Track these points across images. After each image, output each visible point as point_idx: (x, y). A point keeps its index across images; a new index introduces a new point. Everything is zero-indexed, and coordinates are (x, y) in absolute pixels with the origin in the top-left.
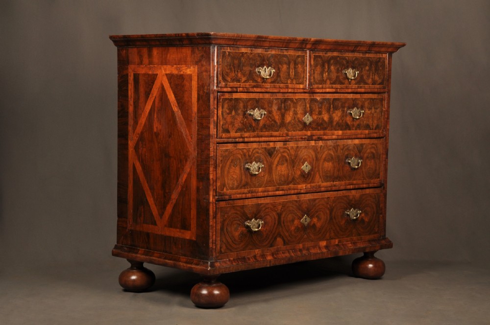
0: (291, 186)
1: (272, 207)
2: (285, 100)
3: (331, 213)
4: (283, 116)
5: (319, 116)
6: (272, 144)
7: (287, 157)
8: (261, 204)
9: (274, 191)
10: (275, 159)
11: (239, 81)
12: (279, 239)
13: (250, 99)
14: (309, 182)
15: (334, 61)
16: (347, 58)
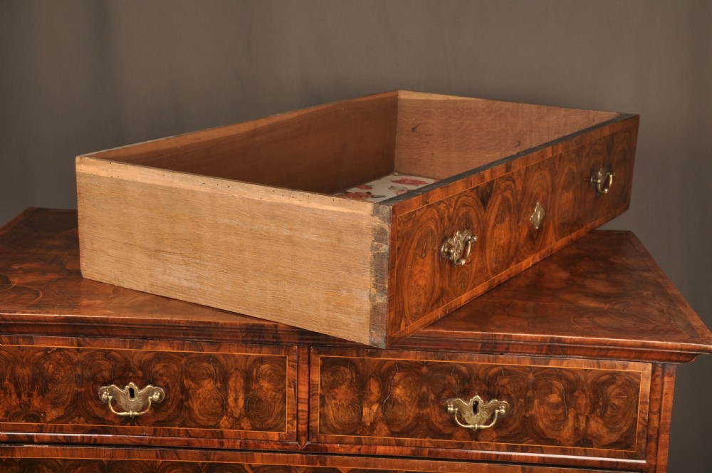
15: (405, 376)
16: (463, 369)
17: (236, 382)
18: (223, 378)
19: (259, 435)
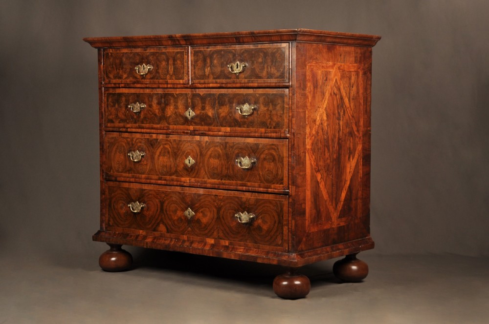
0: (174, 177)
1: (155, 194)
2: (165, 96)
3: (218, 212)
4: (163, 110)
5: (203, 112)
6: (154, 136)
7: (170, 149)
8: (145, 190)
9: (156, 180)
10: (157, 150)
11: (120, 78)
12: (161, 225)
13: (132, 94)
14: (193, 176)
15: (217, 55)
16: (233, 51)
17: (171, 62)
18: (168, 60)
19: (177, 81)
